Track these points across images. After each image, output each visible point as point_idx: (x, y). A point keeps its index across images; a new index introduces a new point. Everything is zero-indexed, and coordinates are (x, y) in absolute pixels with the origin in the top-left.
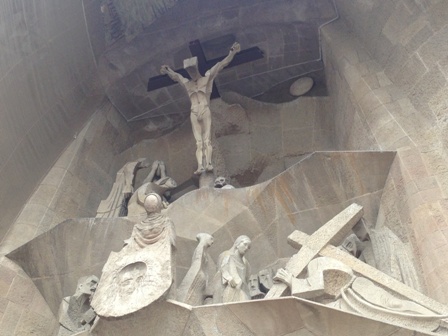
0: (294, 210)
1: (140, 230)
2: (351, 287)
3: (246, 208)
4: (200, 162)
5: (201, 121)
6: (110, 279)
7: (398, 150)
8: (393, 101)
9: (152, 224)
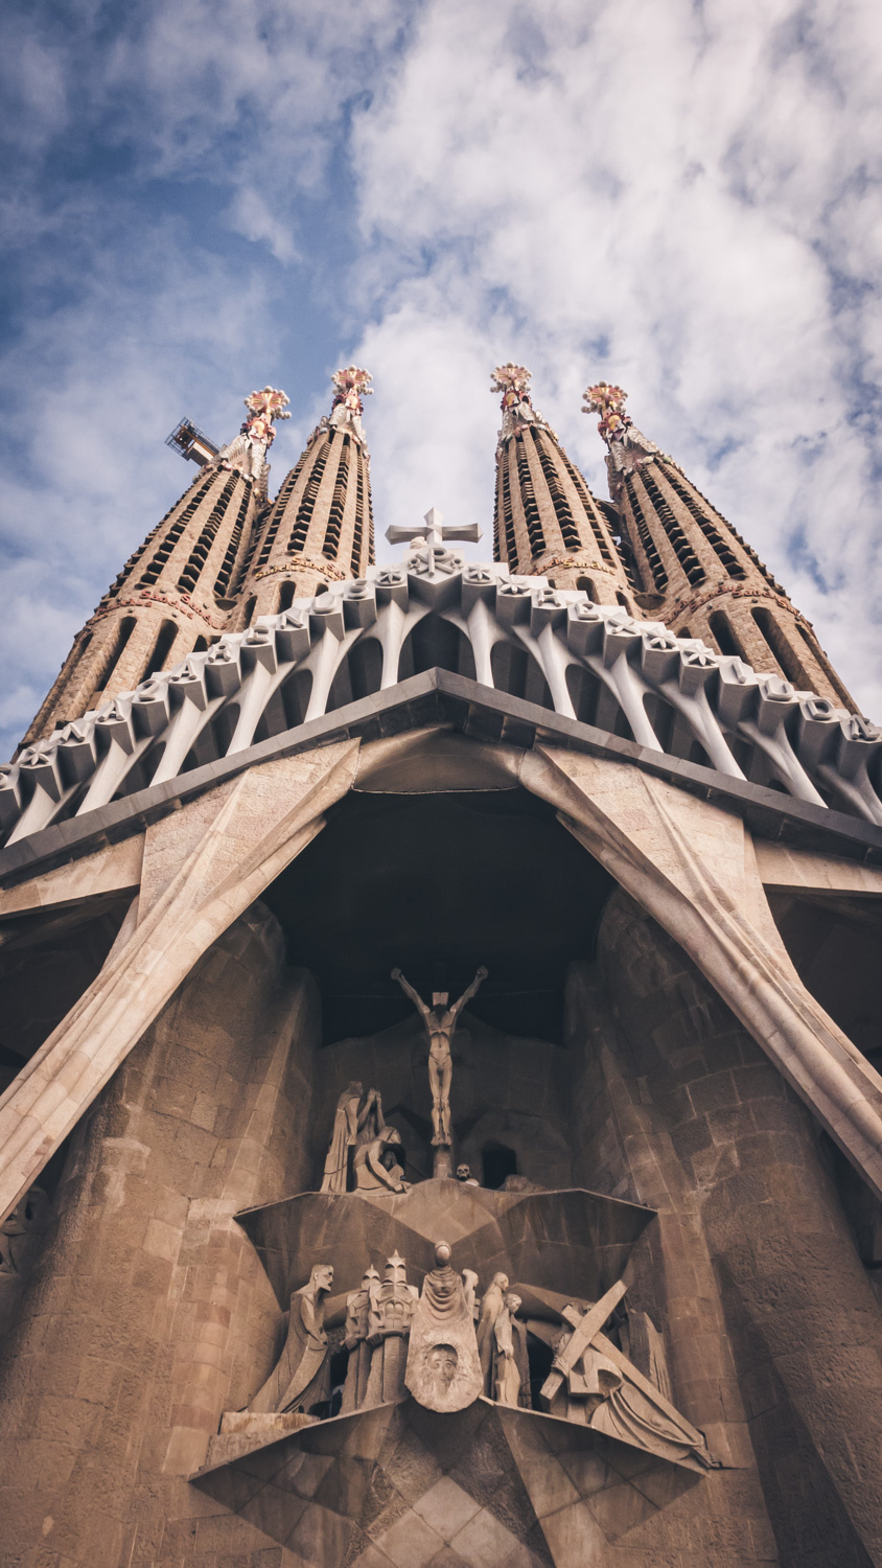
0: (544, 1238)
1: (431, 1285)
2: (619, 1390)
3: (493, 1219)
4: (437, 1129)
5: (440, 1073)
6: (421, 1356)
7: (658, 1211)
8: (654, 1133)
9: (443, 1281)
